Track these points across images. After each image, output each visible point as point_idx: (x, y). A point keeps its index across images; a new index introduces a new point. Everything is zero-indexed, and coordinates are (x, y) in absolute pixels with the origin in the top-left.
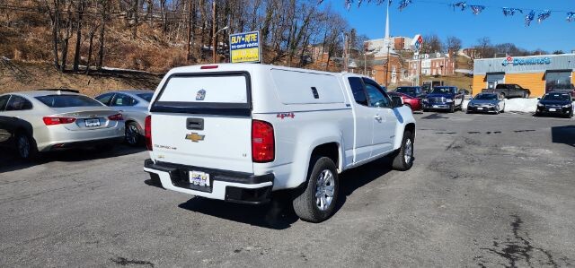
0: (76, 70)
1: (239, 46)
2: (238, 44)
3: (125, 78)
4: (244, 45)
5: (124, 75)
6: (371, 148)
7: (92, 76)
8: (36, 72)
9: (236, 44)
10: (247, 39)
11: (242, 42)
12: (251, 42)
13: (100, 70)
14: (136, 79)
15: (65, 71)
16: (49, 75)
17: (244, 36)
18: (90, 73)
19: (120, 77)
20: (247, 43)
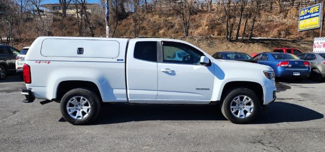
0: (237, 40)
1: (305, 17)
2: (305, 15)
3: (264, 43)
4: (309, 16)
5: (265, 42)
6: (155, 93)
7: (244, 42)
8: (217, 42)
9: (303, 16)
10: (311, 11)
11: (308, 14)
12: (314, 13)
13: (251, 39)
14: (273, 44)
15: (230, 41)
16: (222, 43)
17: (309, 9)
18: (244, 41)
19: (262, 42)
20: (311, 14)
